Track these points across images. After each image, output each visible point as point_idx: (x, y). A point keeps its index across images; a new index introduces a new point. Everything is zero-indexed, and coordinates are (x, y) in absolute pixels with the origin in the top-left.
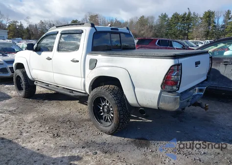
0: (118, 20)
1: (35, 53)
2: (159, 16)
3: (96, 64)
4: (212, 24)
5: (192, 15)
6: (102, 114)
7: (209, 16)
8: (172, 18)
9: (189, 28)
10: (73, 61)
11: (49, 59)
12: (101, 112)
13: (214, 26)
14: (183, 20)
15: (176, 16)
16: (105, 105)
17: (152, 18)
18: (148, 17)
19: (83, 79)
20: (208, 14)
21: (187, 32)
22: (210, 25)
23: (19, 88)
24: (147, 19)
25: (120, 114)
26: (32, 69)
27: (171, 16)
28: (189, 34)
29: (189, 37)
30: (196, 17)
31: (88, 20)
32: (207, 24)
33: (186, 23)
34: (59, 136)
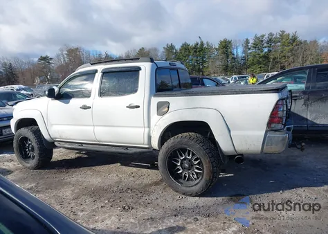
0: (109, 54)
1: (57, 101)
2: (164, 48)
3: (169, 107)
4: (230, 57)
5: (205, 46)
6: (180, 172)
7: (226, 46)
8: (180, 50)
9: (204, 62)
10: (131, 107)
11: (85, 108)
12: (179, 170)
13: (233, 58)
14: (195, 52)
15: (185, 47)
16: (184, 159)
17: (155, 50)
18: (150, 49)
19: (147, 130)
20: (224, 44)
21: (201, 67)
22: (228, 57)
23: (24, 156)
24: (149, 52)
25: (213, 167)
26: (52, 125)
27: (180, 47)
28: (204, 70)
29: (205, 74)
30: (210, 48)
31: (66, 56)
32: (224, 56)
33: (199, 55)
34: (133, 208)
